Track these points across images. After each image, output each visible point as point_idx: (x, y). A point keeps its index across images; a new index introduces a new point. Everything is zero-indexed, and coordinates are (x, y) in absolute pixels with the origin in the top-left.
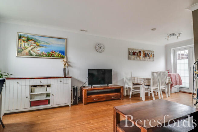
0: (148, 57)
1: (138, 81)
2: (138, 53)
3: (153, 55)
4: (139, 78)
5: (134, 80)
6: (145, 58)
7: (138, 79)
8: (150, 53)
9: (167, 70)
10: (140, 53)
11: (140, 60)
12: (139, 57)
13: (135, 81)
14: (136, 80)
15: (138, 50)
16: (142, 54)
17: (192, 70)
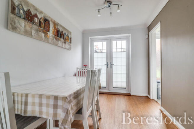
0: (62, 39)
1: (44, 109)
2: (42, 21)
3: (69, 39)
4: (48, 97)
5: (26, 104)
6: (56, 39)
7: (44, 101)
8: (65, 33)
9: (85, 66)
10: (47, 23)
11: (47, 40)
12: (44, 32)
13: (29, 108)
14: (33, 104)
15: (41, 12)
16: (52, 28)
17: (109, 65)
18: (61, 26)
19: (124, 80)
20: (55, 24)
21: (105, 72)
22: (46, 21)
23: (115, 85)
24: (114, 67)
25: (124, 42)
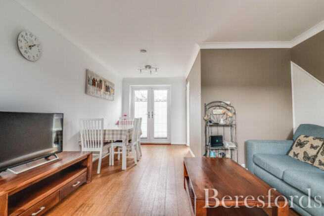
0: (109, 93)
3: (113, 91)
6: (105, 94)
8: (110, 87)
9: (125, 115)
11: (101, 96)
12: (99, 91)
15: (98, 77)
16: (103, 87)
17: (151, 115)
18: (109, 82)
19: (165, 130)
20: (105, 82)
21: (146, 122)
22: (101, 81)
23: (156, 135)
24: (155, 117)
25: (165, 92)
